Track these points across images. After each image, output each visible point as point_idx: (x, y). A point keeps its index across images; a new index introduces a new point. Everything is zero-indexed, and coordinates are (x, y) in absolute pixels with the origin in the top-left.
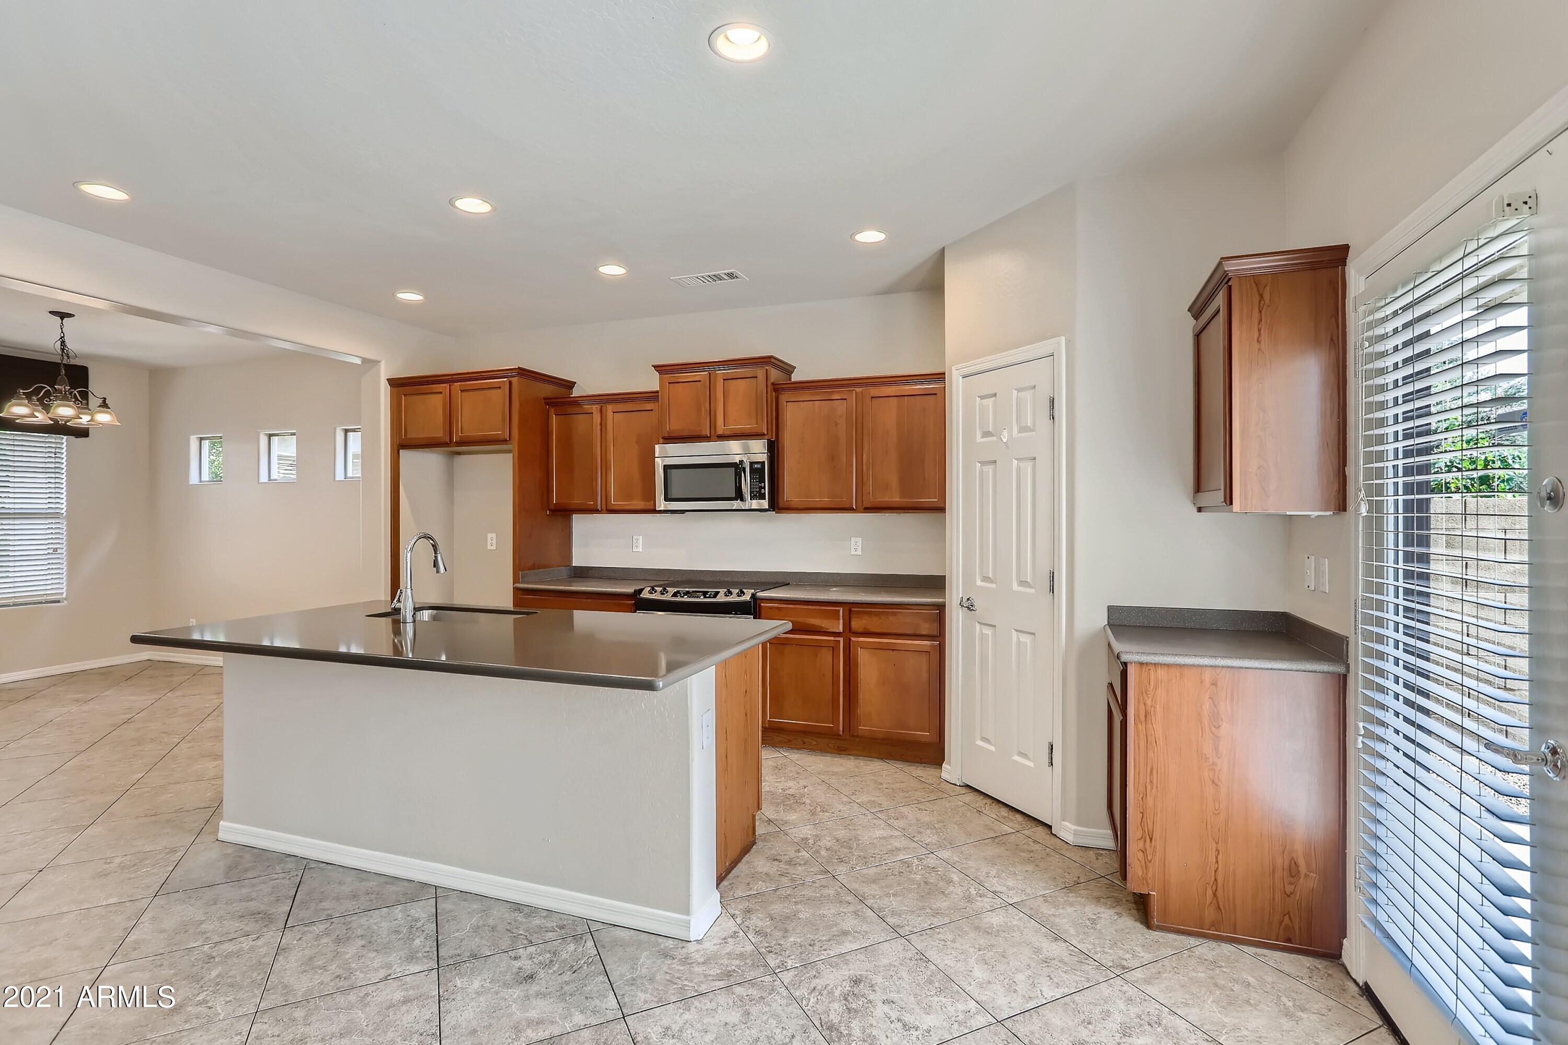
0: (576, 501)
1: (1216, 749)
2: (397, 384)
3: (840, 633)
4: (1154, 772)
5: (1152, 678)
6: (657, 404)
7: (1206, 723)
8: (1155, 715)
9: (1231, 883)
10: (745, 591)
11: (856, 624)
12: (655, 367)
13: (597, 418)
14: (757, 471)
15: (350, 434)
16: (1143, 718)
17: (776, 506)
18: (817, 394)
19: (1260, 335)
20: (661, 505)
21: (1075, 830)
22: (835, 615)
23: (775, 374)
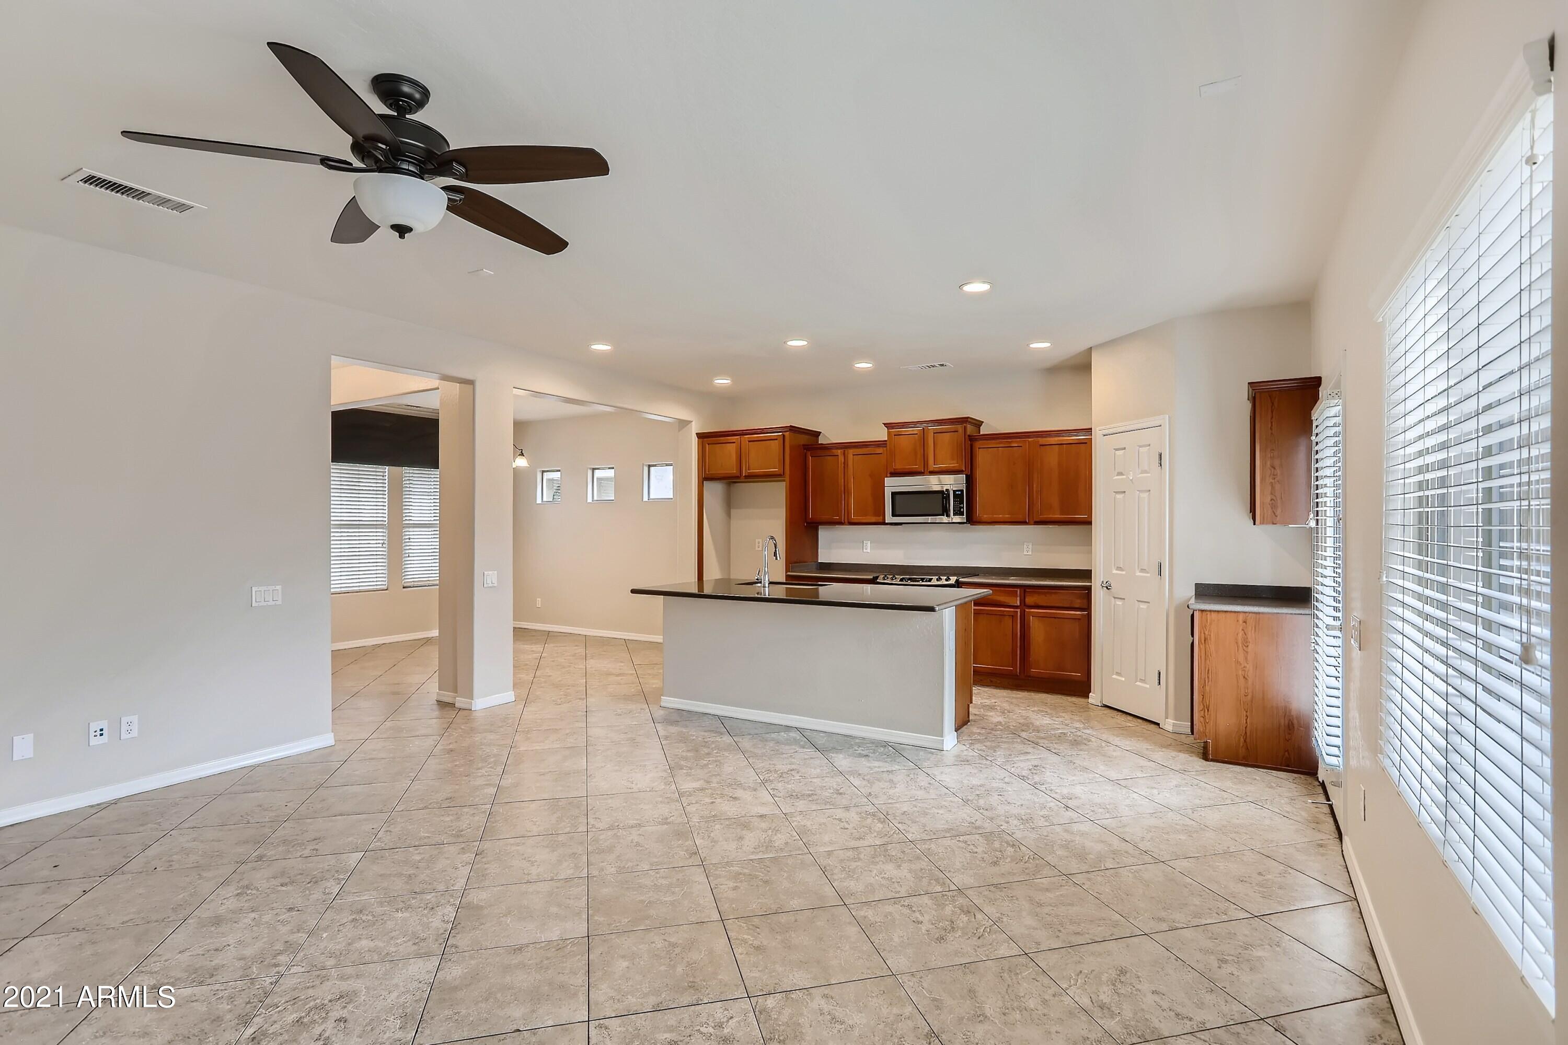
0: (825, 517)
1: (1246, 659)
2: (702, 437)
3: (1018, 606)
4: (1210, 671)
5: (1209, 618)
6: (885, 449)
7: (1241, 645)
8: (1210, 639)
9: (1254, 735)
10: (951, 578)
11: (1030, 600)
12: (884, 424)
13: (841, 459)
14: (958, 496)
15: (652, 469)
16: (1203, 642)
17: (972, 520)
18: (1001, 443)
19: (1272, 425)
20: (889, 518)
21: (1173, 723)
22: (1015, 594)
23: (970, 429)
